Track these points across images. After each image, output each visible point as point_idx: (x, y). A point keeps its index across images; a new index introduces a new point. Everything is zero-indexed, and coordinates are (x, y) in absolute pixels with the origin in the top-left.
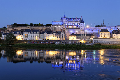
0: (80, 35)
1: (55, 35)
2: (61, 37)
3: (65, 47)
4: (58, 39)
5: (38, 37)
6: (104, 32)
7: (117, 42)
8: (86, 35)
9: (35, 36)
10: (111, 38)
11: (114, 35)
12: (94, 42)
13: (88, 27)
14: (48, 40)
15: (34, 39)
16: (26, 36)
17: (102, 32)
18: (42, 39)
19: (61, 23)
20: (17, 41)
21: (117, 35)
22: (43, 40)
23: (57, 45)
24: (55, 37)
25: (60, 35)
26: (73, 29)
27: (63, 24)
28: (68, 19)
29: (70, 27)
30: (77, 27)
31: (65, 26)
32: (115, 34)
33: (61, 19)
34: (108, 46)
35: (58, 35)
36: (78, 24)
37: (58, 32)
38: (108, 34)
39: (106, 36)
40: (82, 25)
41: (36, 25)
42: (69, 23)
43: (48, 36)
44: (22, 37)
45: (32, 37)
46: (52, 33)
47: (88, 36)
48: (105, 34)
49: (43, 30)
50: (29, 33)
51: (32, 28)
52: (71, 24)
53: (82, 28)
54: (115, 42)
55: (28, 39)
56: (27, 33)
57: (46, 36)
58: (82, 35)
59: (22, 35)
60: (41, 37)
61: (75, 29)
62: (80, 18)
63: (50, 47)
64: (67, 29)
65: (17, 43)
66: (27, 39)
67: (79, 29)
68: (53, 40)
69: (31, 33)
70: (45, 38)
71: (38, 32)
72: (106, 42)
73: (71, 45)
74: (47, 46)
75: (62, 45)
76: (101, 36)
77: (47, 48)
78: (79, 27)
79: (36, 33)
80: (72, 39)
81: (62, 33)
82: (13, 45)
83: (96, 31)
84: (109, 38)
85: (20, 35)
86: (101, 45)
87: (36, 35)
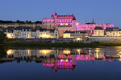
0: (73, 32)
1: (48, 33)
2: (55, 35)
3: (63, 45)
4: (52, 37)
5: (30, 35)
6: (98, 29)
7: (113, 40)
8: (79, 33)
9: (26, 34)
10: (105, 36)
11: (108, 33)
12: (91, 40)
13: (77, 24)
14: (41, 38)
15: (25, 37)
16: (17, 34)
17: (97, 29)
18: (34, 37)
19: (52, 20)
20: (8, 40)
21: (111, 32)
22: (36, 38)
23: (53, 44)
24: (48, 35)
25: (54, 33)
26: (64, 26)
27: (54, 22)
28: (60, 16)
29: (61, 24)
30: (69, 24)
31: (56, 24)
32: (109, 31)
33: (52, 16)
34: (107, 43)
35: (51, 33)
36: (70, 22)
37: (51, 30)
38: (102, 32)
39: (100, 34)
40: (74, 23)
41: (23, 23)
42: (61, 20)
43: (41, 33)
44: (12, 35)
45: (23, 35)
46: (45, 31)
47: (82, 34)
48: (99, 32)
49: (33, 27)
50: (20, 31)
51: (20, 25)
52: (63, 22)
53: (74, 26)
54: (111, 39)
55: (19, 37)
56: (18, 31)
57: (39, 34)
58: (75, 32)
59: (12, 32)
60: (33, 35)
61: (67, 26)
62: (72, 16)
63: (46, 46)
64: (58, 26)
65: (7, 41)
66: (17, 37)
67: (71, 26)
68: (46, 38)
69: (22, 31)
70: (38, 36)
71: (29, 30)
72: (102, 39)
73: (69, 43)
74: (43, 44)
75: (60, 43)
76: (96, 34)
77: (43, 46)
78: (71, 24)
79: (28, 31)
80: (66, 37)
81: (55, 31)
82: (4, 44)
83: (88, 28)
84: (103, 35)
85: (10, 33)
86: (99, 43)
87: (28, 33)
